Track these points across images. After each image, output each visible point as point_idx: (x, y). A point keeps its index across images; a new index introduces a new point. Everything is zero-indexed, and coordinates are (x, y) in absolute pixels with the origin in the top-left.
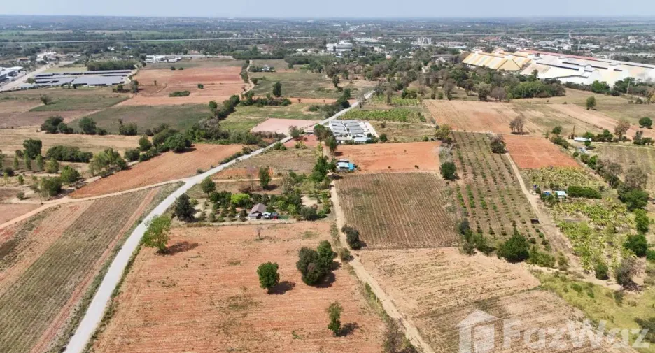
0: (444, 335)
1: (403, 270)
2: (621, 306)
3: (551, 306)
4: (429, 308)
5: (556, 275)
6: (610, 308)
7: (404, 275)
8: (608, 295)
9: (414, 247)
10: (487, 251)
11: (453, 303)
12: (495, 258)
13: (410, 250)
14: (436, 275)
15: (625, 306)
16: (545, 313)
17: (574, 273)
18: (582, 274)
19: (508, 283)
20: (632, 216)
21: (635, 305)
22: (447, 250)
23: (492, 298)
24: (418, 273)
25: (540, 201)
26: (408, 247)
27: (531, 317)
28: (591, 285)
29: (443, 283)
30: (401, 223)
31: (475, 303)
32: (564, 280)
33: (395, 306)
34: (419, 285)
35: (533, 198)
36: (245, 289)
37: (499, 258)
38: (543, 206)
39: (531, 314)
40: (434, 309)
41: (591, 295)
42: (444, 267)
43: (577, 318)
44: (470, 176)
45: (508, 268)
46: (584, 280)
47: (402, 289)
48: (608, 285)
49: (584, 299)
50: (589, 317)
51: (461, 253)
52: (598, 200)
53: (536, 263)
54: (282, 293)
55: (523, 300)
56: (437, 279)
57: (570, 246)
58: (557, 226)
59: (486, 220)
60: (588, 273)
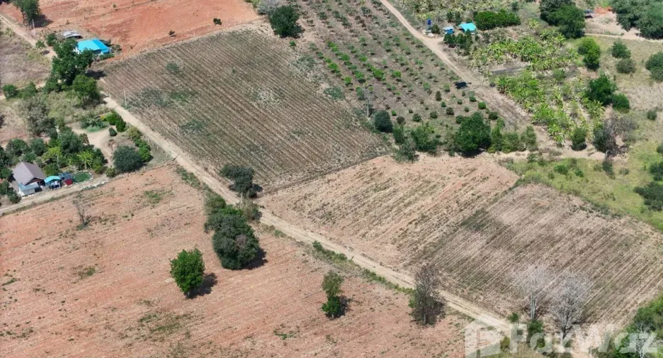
0: (455, 274)
1: (344, 210)
2: (614, 178)
3: (545, 202)
4: (414, 250)
5: (531, 159)
6: (605, 184)
7: (350, 216)
8: (596, 169)
9: (330, 170)
10: (430, 148)
11: (437, 234)
12: (446, 156)
13: (329, 177)
14: (390, 202)
15: (619, 177)
16: (544, 212)
17: (547, 150)
18: (556, 149)
19: (483, 187)
20: (572, 45)
21: (627, 172)
22: (378, 162)
23: (477, 212)
24: (366, 207)
25: (447, 47)
26: (323, 174)
27: (532, 222)
28: (574, 161)
29: (407, 211)
30: (279, 136)
31: (462, 224)
32: (542, 163)
33: (372, 259)
34: (380, 223)
35: (434, 43)
36: (148, 303)
37: (451, 155)
38: (456, 56)
39: (531, 218)
40: (421, 247)
41: (580, 174)
42: (391, 189)
43: (578, 206)
44: (318, 23)
45: (471, 167)
46: (562, 157)
47: (364, 236)
48: (589, 155)
49: (575, 182)
50: (589, 201)
51: (398, 160)
52: (517, 27)
53: (500, 150)
54: (208, 292)
55: (511, 204)
56: (395, 209)
57: (524, 113)
58: (492, 85)
59: (395, 98)
60: (560, 146)
